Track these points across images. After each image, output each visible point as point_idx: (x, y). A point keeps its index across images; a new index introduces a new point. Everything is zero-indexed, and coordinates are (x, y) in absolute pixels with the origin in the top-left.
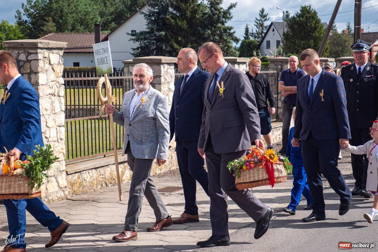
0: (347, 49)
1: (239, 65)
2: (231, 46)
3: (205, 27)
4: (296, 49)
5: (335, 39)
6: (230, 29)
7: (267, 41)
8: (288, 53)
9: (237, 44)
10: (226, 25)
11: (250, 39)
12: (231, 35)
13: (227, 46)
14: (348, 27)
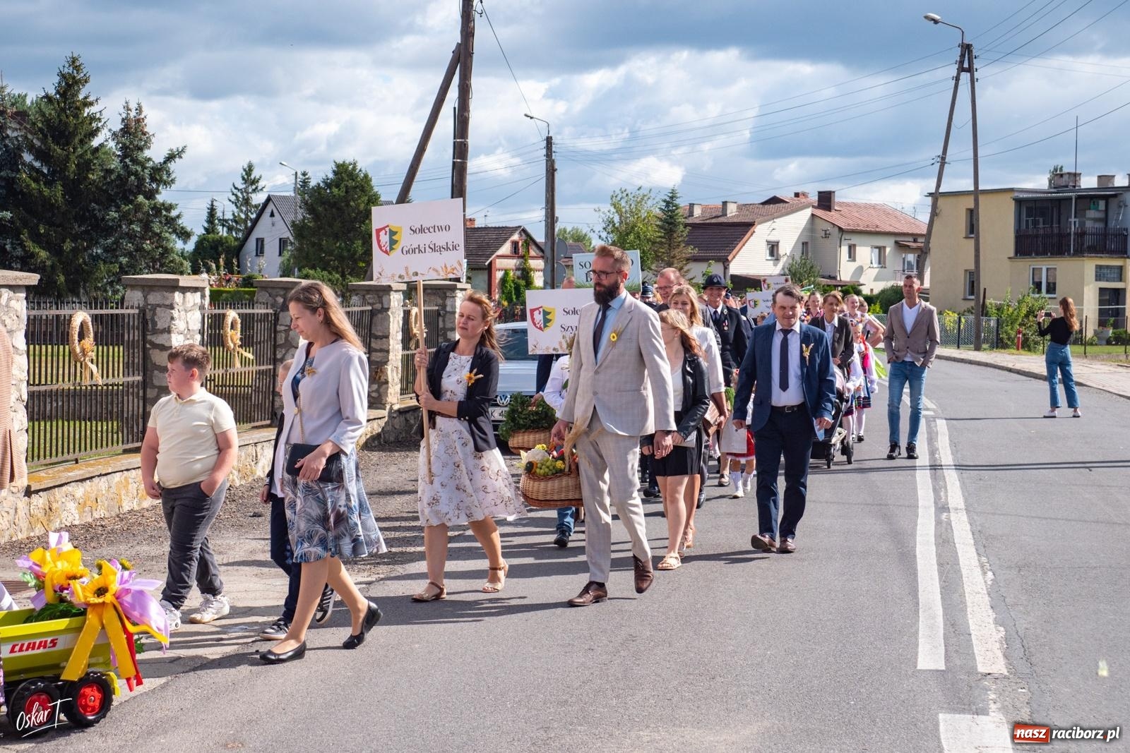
1: (183, 293)
2: (172, 248)
3: (109, 201)
4: (321, 259)
6: (169, 208)
7: (257, 240)
8: (304, 268)
9: (185, 242)
10: (160, 198)
11: (218, 233)
12: (171, 222)
13: (162, 247)
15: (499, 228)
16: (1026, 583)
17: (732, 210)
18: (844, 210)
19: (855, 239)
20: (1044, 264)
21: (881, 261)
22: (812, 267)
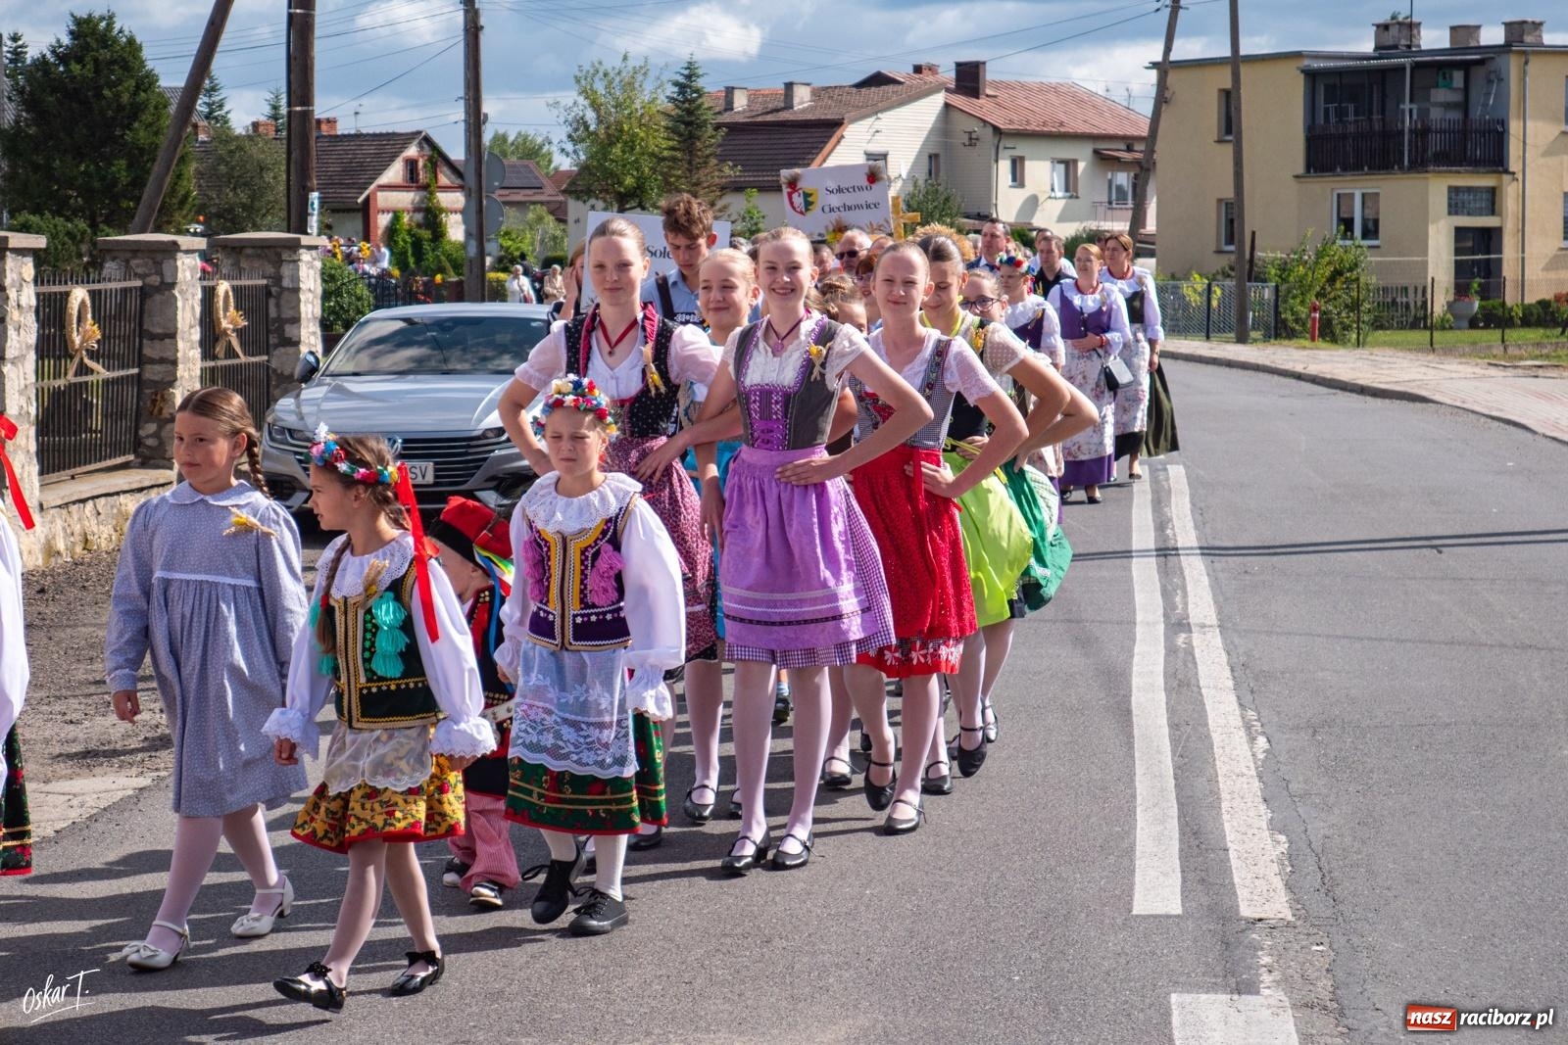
0: (271, 198)
4: (52, 195)
5: (221, 159)
8: (19, 211)
14: (275, 108)
15: (381, 135)
16: (1325, 755)
17: (802, 98)
18: (1003, 95)
19: (1022, 148)
20: (1357, 187)
21: (1070, 186)
22: (947, 200)
